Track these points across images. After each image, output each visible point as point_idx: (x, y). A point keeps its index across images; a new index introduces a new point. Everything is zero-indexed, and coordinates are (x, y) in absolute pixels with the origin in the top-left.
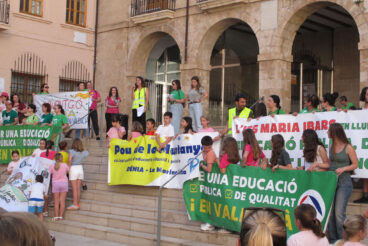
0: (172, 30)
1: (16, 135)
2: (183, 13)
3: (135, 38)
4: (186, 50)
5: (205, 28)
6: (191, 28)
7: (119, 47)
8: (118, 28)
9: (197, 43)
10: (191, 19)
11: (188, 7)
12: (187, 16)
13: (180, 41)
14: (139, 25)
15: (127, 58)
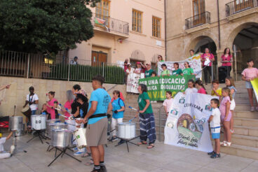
0: (209, 34)
1: (157, 82)
2: (217, 24)
3: (188, 41)
4: (220, 43)
5: (230, 30)
6: (221, 31)
7: (179, 46)
8: (178, 37)
9: (226, 38)
10: (221, 27)
11: (219, 21)
12: (219, 25)
13: (215, 39)
14: (190, 34)
15: (184, 51)
